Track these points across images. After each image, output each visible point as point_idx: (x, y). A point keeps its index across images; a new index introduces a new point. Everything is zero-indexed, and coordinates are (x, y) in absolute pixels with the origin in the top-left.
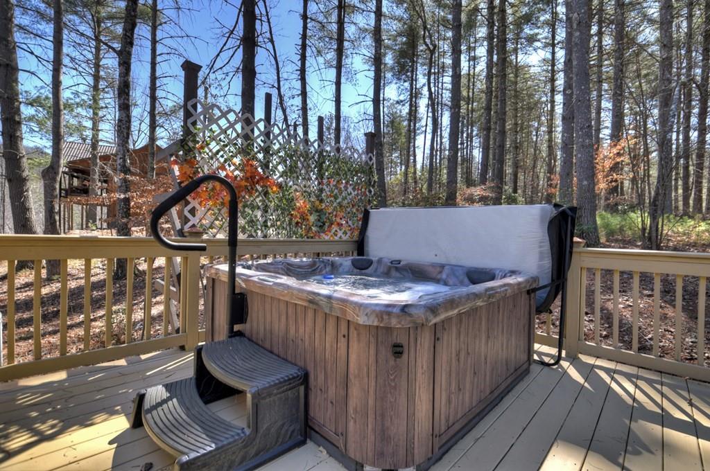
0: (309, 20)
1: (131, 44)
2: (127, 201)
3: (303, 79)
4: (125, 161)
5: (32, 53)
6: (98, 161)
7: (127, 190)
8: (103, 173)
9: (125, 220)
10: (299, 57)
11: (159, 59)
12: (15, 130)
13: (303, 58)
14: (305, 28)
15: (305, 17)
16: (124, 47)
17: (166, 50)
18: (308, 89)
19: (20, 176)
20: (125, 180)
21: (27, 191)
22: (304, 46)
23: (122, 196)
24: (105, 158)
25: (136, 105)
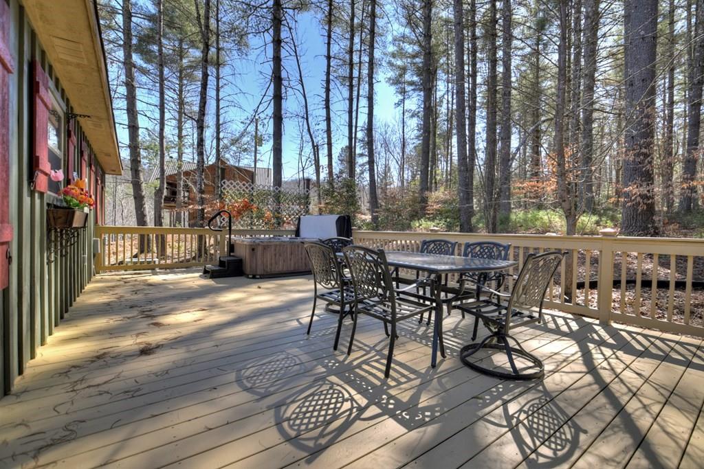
0: (332, 59)
1: (204, 115)
2: (203, 210)
3: (327, 108)
4: (201, 186)
5: (146, 116)
6: (182, 176)
7: (202, 204)
8: (186, 186)
9: (201, 222)
10: (325, 90)
11: (221, 111)
12: (138, 167)
13: (328, 90)
14: (329, 66)
15: (329, 57)
16: (200, 117)
17: (227, 104)
18: (332, 114)
19: (141, 194)
20: (202, 198)
21: (144, 204)
22: (328, 81)
23: (200, 208)
24: (187, 174)
25: (208, 127)
